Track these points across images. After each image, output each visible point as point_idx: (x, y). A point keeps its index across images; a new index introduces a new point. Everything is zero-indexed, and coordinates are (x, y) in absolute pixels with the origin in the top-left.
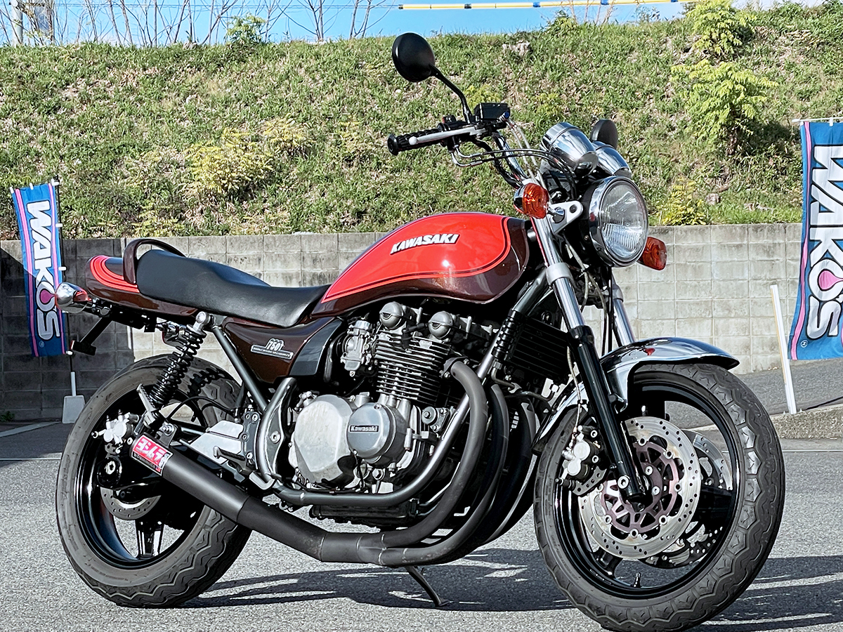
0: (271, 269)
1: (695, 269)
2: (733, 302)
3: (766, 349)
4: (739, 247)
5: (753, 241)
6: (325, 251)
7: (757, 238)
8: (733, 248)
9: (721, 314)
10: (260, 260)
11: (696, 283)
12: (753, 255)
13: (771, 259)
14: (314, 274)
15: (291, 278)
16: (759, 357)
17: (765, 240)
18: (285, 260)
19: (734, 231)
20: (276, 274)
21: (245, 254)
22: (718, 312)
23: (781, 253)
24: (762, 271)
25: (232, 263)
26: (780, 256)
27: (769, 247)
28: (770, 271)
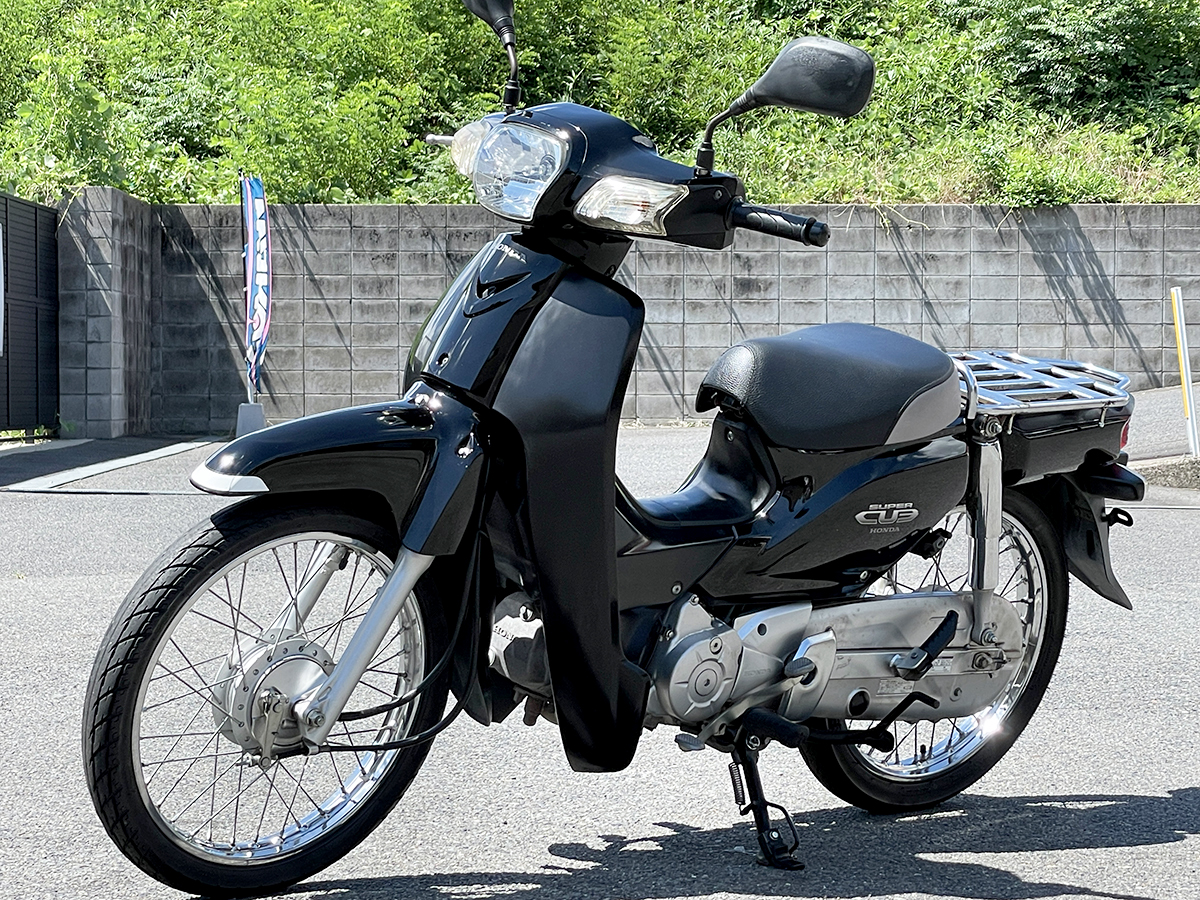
8: (1096, 235)
10: (489, 236)
12: (1120, 245)
13: (1145, 249)
21: (469, 229)
23: (1158, 243)
24: (1132, 266)
25: (454, 240)
26: (1155, 249)
27: (1143, 234)
28: (1143, 265)
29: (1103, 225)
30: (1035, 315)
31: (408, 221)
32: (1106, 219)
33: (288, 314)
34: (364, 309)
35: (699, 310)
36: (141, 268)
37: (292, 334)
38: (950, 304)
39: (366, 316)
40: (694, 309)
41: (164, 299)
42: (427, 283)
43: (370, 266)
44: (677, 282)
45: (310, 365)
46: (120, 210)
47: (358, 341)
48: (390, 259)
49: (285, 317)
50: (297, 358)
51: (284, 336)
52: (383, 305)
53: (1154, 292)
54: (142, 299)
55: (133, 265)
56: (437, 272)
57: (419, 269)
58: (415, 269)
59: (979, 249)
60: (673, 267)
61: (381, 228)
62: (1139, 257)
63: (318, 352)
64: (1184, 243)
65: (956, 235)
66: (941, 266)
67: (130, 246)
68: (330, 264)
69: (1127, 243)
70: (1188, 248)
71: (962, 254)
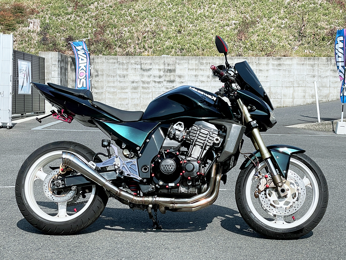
0: (155, 67)
1: (289, 71)
2: (300, 82)
3: (311, 97)
4: (303, 64)
5: (308, 63)
6: (172, 62)
7: (309, 62)
8: (301, 65)
9: (297, 86)
10: (151, 64)
11: (289, 76)
12: (308, 67)
13: (313, 68)
14: (168, 69)
15: (161, 70)
16: (308, 100)
17: (311, 62)
18: (159, 65)
19: (302, 59)
20: (156, 69)
21: (147, 62)
22: (296, 85)
23: (317, 67)
24: (310, 72)
25: (143, 65)
26: (316, 68)
27: (313, 65)
28: (313, 72)
29: (303, 62)
30: (286, 84)
31: (131, 60)
32: (304, 61)
33: (102, 83)
34: (120, 82)
35: (203, 83)
36: (65, 71)
37: (102, 88)
38: (265, 82)
39: (121, 84)
40: (202, 82)
41: (71, 79)
42: (136, 76)
43: (122, 71)
44: (198, 76)
45: (107, 95)
46: (60, 58)
47: (119, 89)
48: (127, 69)
49: (101, 84)
50: (104, 94)
51: (101, 88)
52: (125, 81)
53: (316, 79)
54: (66, 79)
55: (63, 71)
56: (138, 73)
57: (134, 72)
58: (133, 72)
59: (273, 68)
60: (196, 72)
61: (125, 62)
62: (312, 71)
63: (108, 93)
64: (323, 67)
65: (267, 64)
66: (263, 72)
67: (63, 66)
68: (112, 71)
69: (309, 67)
70: (324, 68)
71: (268, 69)
